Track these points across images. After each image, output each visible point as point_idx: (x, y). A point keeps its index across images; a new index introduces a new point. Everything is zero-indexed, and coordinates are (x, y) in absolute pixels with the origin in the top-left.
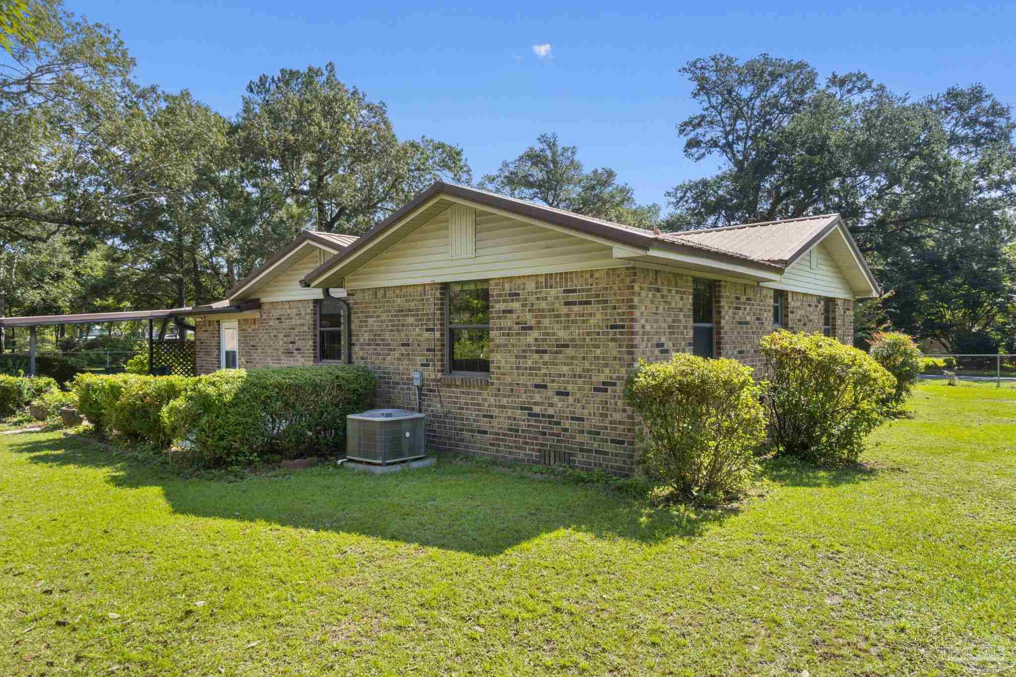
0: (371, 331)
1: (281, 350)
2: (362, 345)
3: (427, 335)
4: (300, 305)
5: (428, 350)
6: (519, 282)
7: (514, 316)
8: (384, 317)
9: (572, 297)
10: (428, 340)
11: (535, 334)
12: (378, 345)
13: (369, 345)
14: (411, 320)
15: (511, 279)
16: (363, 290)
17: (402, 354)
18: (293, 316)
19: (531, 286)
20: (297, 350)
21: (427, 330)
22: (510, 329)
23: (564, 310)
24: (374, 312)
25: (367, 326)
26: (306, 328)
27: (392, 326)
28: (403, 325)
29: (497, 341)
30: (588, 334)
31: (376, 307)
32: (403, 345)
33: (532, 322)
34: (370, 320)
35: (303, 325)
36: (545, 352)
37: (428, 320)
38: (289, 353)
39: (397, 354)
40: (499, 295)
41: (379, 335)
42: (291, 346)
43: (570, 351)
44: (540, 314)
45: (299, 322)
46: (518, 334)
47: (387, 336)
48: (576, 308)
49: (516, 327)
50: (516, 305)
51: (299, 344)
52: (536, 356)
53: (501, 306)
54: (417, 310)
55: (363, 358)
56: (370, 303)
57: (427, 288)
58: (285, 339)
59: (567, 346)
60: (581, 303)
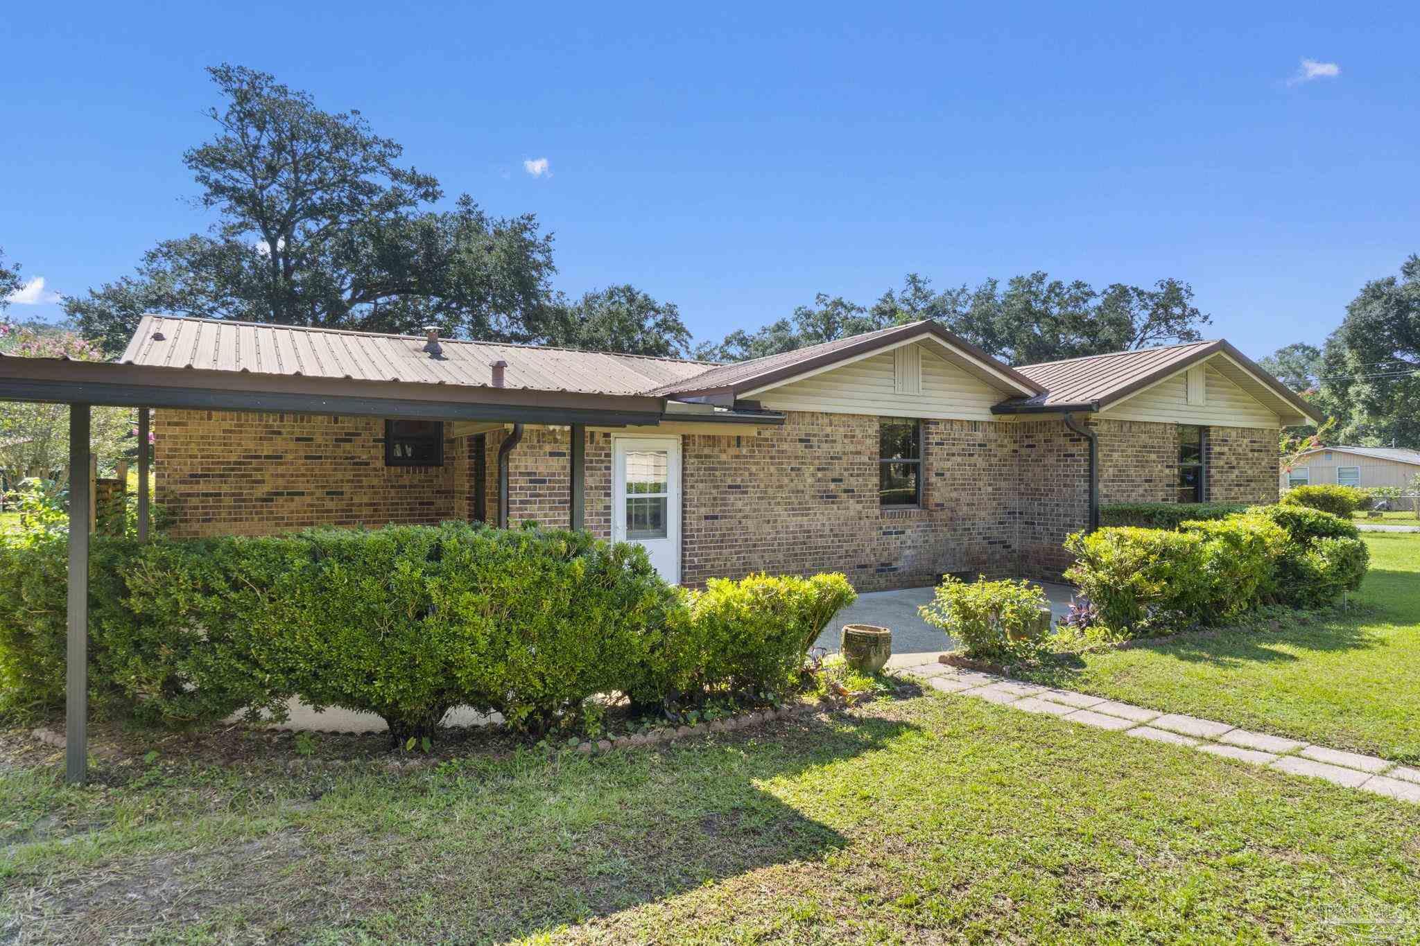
0: (1116, 466)
1: (809, 492)
2: (1105, 481)
3: (1167, 471)
4: (852, 422)
5: (1168, 486)
6: (1228, 430)
7: (1225, 457)
8: (1130, 451)
9: (1256, 446)
10: (1167, 476)
11: (1236, 472)
12: (1123, 481)
13: (1113, 481)
14: (1153, 457)
15: (1223, 428)
16: (1108, 421)
17: (1146, 490)
18: (838, 438)
19: (1234, 434)
20: (846, 491)
21: (1168, 467)
22: (1223, 467)
23: (1250, 455)
24: (1119, 446)
25: (1112, 461)
26: (865, 459)
27: (1137, 461)
28: (1147, 461)
29: (1216, 478)
30: (1262, 472)
31: (1121, 441)
32: (1146, 481)
33: (1235, 463)
34: (1115, 455)
35: (858, 453)
36: (1241, 485)
37: (1168, 457)
38: (830, 497)
39: (1141, 491)
40: (1216, 440)
41: (1124, 471)
42: (832, 486)
43: (1253, 484)
44: (1239, 457)
45: (852, 448)
46: (1227, 472)
47: (1132, 472)
48: (1256, 454)
49: (1226, 466)
50: (1226, 449)
51: (853, 482)
52: (1236, 488)
53: (1217, 449)
54: (1159, 447)
55: (1106, 496)
56: (1115, 436)
57: (1168, 427)
58: (820, 475)
59: (1251, 481)
60: (1258, 451)
